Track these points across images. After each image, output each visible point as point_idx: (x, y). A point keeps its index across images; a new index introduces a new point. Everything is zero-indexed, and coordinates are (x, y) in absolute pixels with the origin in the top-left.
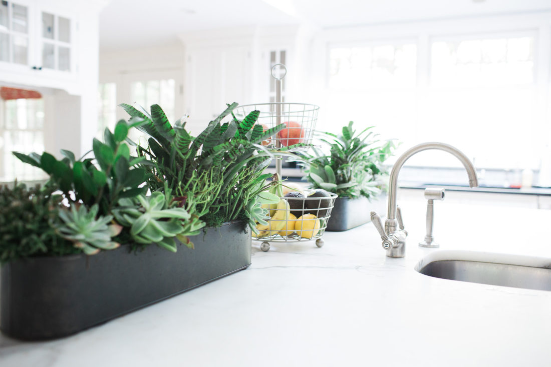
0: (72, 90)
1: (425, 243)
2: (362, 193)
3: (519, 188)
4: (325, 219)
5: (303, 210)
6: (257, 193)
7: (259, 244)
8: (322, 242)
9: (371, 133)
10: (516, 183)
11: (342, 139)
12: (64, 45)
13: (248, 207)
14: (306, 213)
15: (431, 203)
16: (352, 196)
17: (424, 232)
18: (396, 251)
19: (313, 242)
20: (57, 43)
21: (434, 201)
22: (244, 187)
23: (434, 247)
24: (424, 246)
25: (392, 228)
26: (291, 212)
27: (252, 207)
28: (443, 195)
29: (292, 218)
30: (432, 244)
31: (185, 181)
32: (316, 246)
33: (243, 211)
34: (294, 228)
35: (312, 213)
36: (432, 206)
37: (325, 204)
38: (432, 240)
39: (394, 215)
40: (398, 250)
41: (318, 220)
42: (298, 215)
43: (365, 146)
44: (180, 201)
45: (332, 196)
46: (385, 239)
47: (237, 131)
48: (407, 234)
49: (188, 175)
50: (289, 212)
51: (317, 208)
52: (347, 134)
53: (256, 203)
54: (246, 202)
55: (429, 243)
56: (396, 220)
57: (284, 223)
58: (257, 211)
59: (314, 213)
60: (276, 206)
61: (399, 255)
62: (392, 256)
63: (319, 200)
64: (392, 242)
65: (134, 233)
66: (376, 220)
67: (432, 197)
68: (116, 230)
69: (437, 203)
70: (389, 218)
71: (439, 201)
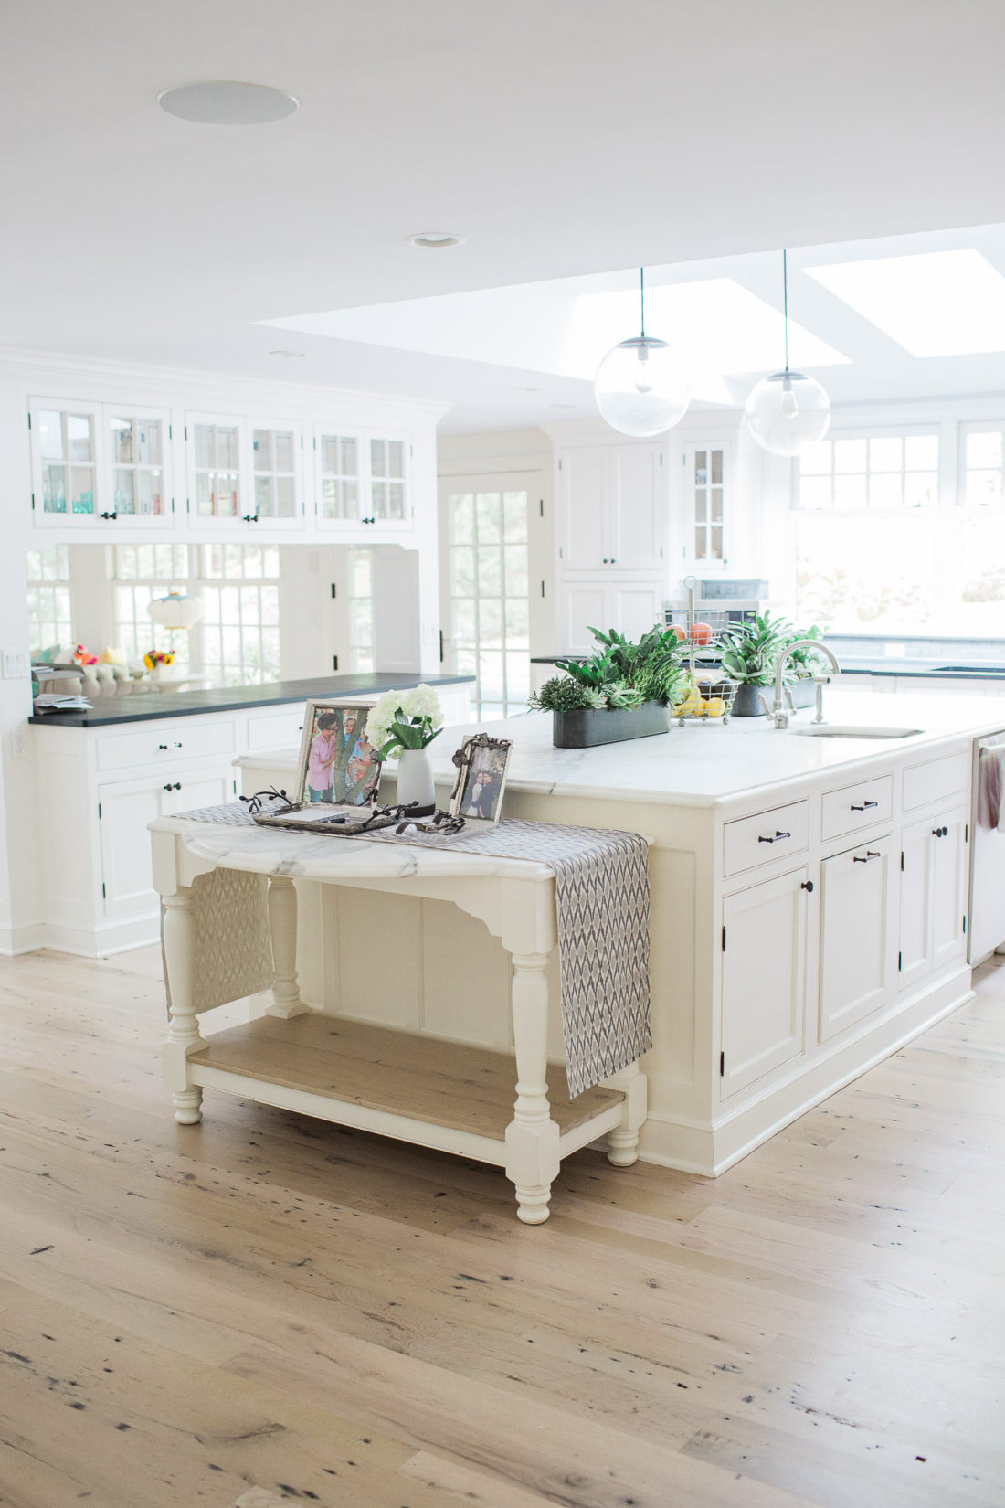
0: (407, 545)
1: (816, 720)
4: (731, 701)
6: (674, 681)
7: (677, 721)
8: (727, 720)
12: (397, 480)
13: (668, 690)
14: (712, 696)
15: (820, 687)
16: (763, 684)
18: (781, 724)
19: (720, 720)
20: (388, 480)
21: (823, 686)
22: (666, 677)
23: (823, 723)
24: (815, 724)
25: (778, 707)
26: (702, 696)
27: (671, 690)
28: (829, 681)
29: (703, 700)
30: (822, 721)
31: (632, 675)
32: (723, 723)
33: (665, 693)
34: (704, 709)
35: (717, 696)
36: (821, 691)
37: (728, 689)
38: (822, 718)
41: (723, 702)
42: (707, 698)
43: (775, 636)
44: (631, 686)
47: (660, 641)
49: (633, 671)
50: (699, 696)
51: (723, 693)
53: (673, 687)
54: (667, 687)
55: (820, 720)
57: (695, 704)
58: (676, 694)
59: (720, 696)
60: (689, 691)
61: (783, 726)
62: (778, 728)
65: (612, 701)
67: (820, 683)
68: (605, 699)
70: (776, 699)
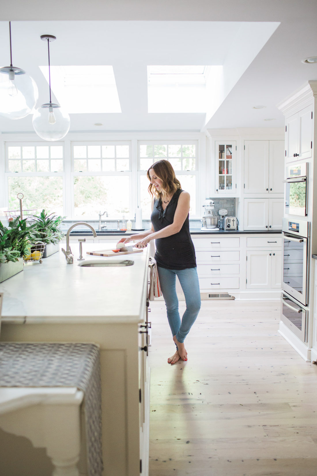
1: (79, 259)
2: (51, 241)
3: (125, 231)
4: (42, 253)
5: (36, 249)
8: (42, 261)
9: (55, 216)
10: (123, 228)
11: (41, 218)
15: (81, 243)
16: (48, 243)
17: (79, 255)
18: (70, 261)
19: (39, 261)
23: (83, 260)
24: (79, 260)
25: (68, 253)
28: (85, 240)
29: (31, 253)
30: (82, 259)
32: (40, 263)
34: (31, 257)
36: (81, 245)
37: (43, 247)
38: (82, 257)
39: (69, 249)
40: (71, 261)
41: (40, 253)
42: (33, 252)
45: (45, 243)
46: (67, 257)
48: (73, 255)
50: (31, 251)
51: (41, 248)
52: (43, 216)
55: (81, 258)
56: (69, 250)
58: (27, 250)
59: (39, 250)
61: (71, 263)
62: (69, 263)
63: (41, 246)
64: (69, 258)
66: (63, 251)
67: (81, 241)
69: (83, 244)
70: (67, 250)
71: (84, 243)
